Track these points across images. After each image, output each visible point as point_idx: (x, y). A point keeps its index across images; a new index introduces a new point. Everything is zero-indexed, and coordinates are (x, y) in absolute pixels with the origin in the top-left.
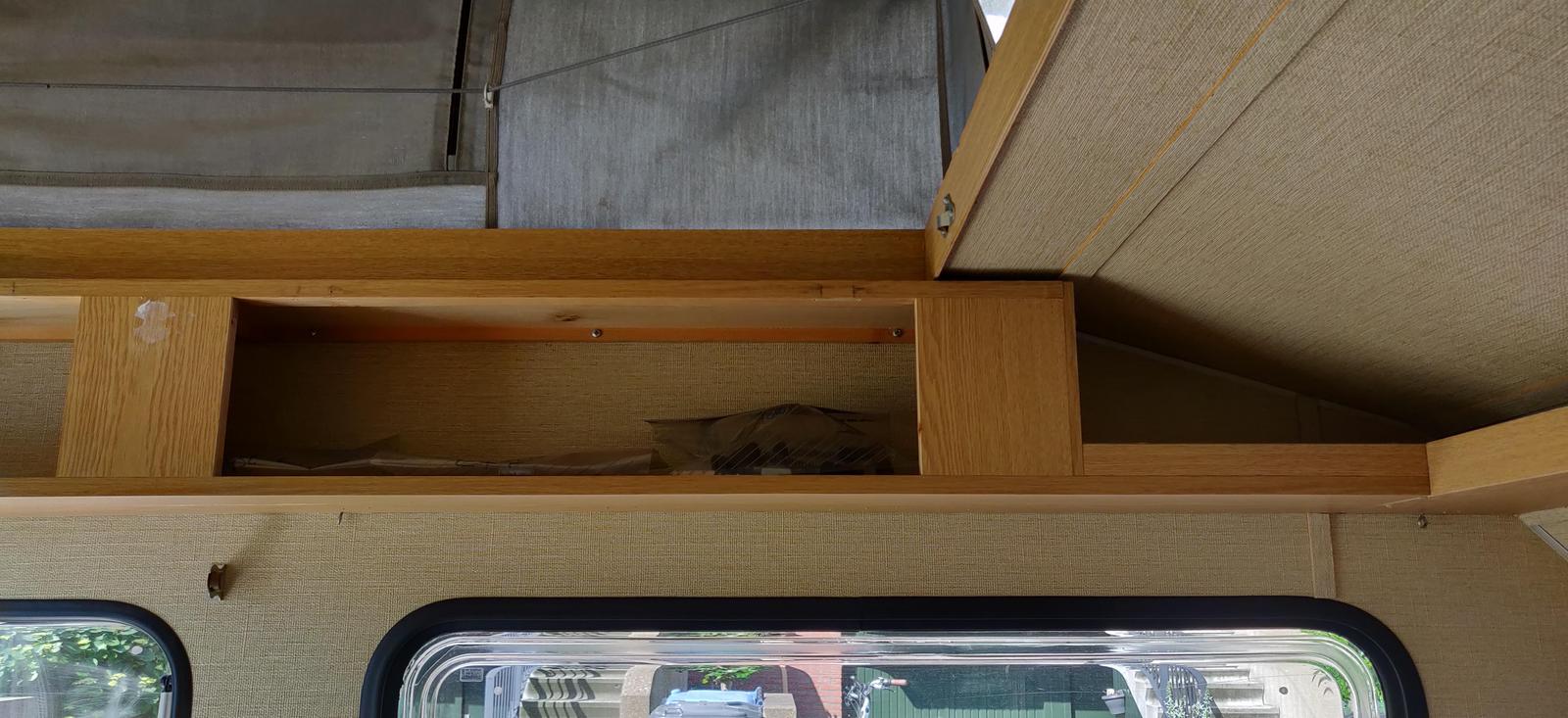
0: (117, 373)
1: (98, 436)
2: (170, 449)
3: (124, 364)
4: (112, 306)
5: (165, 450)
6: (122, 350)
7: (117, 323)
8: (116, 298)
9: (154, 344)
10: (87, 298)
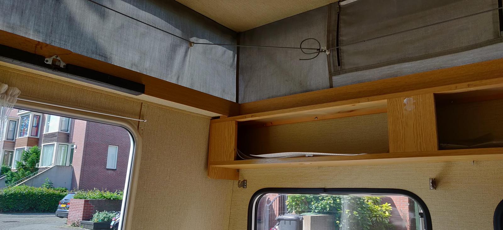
0: (401, 121)
1: (399, 140)
2: (422, 143)
3: (403, 118)
4: (396, 101)
5: (420, 143)
6: (401, 114)
7: (398, 106)
8: (397, 99)
9: (411, 111)
10: (389, 100)
